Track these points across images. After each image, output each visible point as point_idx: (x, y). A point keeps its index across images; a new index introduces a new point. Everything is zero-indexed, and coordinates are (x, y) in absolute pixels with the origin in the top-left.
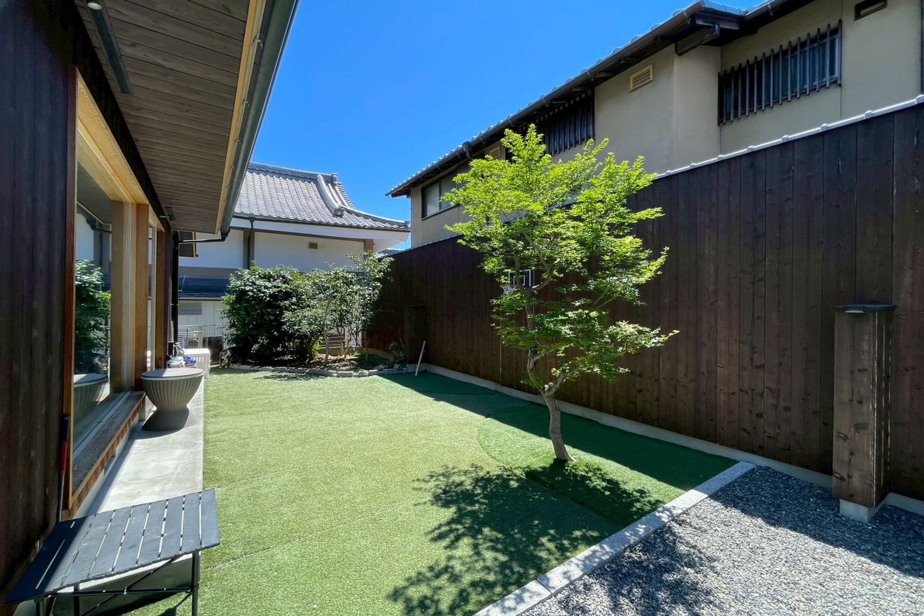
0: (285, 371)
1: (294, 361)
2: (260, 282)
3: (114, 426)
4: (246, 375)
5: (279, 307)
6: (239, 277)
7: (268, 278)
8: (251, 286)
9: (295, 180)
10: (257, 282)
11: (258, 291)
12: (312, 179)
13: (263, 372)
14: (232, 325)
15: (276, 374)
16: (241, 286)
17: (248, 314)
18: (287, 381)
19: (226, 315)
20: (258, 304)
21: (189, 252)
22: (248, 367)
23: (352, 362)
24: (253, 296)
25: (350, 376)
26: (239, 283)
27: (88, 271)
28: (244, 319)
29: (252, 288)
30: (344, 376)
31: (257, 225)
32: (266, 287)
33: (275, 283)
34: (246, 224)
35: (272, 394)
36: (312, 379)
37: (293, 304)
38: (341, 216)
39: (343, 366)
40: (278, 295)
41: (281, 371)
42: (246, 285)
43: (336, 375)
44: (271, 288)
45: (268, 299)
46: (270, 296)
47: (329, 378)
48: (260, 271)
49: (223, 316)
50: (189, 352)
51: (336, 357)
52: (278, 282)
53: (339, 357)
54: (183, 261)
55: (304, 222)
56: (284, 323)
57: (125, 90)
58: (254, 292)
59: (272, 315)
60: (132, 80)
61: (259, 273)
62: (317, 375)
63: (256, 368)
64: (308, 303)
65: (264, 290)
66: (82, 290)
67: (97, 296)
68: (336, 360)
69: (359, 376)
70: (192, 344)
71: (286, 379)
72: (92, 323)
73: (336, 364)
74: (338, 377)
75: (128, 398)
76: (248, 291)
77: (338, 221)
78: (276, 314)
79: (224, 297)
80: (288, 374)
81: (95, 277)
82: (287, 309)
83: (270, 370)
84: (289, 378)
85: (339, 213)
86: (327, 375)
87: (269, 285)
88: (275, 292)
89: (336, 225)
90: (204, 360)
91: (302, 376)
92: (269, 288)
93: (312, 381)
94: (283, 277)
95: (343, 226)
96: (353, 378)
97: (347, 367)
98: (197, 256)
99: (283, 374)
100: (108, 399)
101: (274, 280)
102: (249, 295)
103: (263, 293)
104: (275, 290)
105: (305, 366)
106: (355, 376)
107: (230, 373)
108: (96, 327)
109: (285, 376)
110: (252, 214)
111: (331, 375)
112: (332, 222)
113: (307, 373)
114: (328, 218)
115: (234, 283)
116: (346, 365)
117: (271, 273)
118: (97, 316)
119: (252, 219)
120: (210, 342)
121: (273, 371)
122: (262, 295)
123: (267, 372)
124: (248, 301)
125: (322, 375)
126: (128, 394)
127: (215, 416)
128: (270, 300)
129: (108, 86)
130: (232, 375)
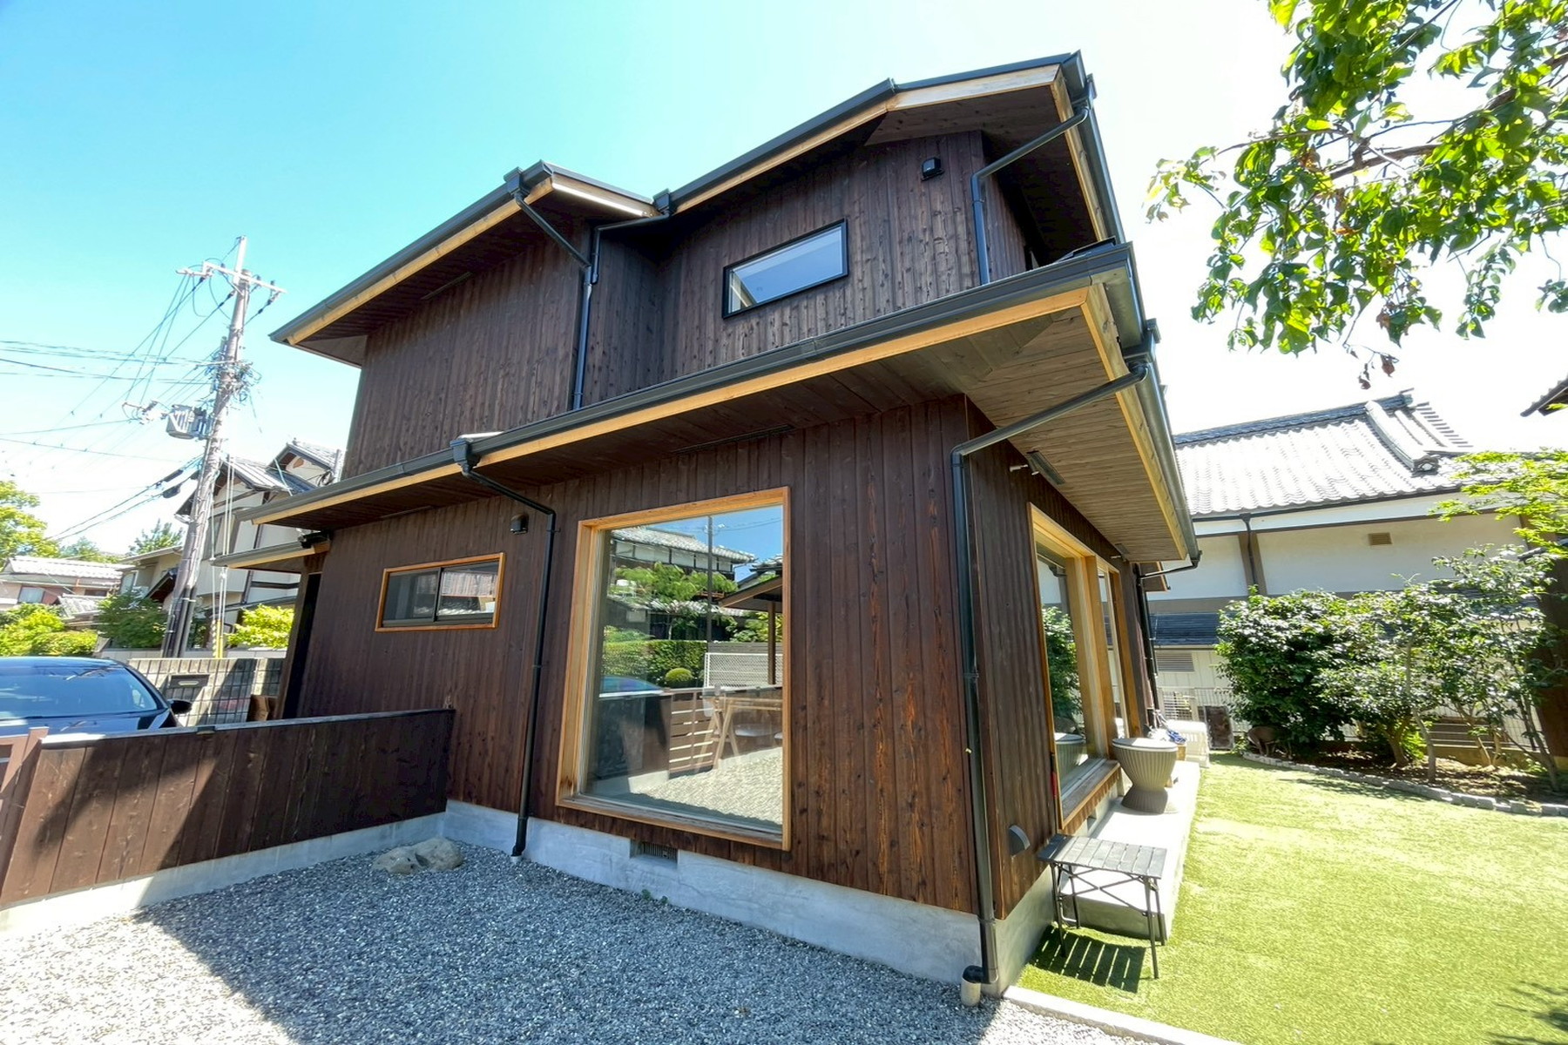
0: (1341, 777)
1: (1366, 763)
2: (1266, 621)
3: (1091, 785)
4: (1268, 773)
5: (1309, 661)
6: (1233, 615)
7: (1282, 613)
8: (1254, 627)
9: (1319, 426)
10: (1262, 622)
11: (1265, 634)
12: (1356, 413)
13: (1299, 773)
14: (1238, 690)
15: (1322, 778)
16: (1237, 627)
17: (1257, 671)
18: (1338, 794)
19: (1224, 673)
20: (1268, 656)
21: (1158, 585)
22: (1273, 761)
23: (1511, 782)
24: (1258, 644)
25: (1488, 806)
26: (1234, 623)
27: (1058, 619)
28: (1253, 681)
29: (1254, 631)
30: (1471, 804)
31: (1256, 524)
32: (1279, 629)
33: (1294, 621)
34: (1240, 526)
35: (1304, 806)
36: (1391, 799)
37: (1336, 656)
38: (1433, 472)
39: (1478, 787)
40: (1303, 641)
41: (1333, 776)
42: (1244, 627)
43: (1450, 799)
44: (1287, 629)
45: (1285, 648)
46: (1289, 642)
47: (1432, 804)
48: (1266, 603)
49: (1221, 674)
50: (1175, 725)
51: (1470, 768)
52: (1300, 619)
53: (1478, 768)
54: (1151, 596)
55: (1345, 503)
56: (1320, 690)
57: (1059, 482)
58: (1257, 637)
59: (1299, 675)
60: (1063, 476)
61: (1264, 606)
62: (1407, 793)
63: (1285, 764)
64: (1373, 653)
65: (1275, 633)
66: (1053, 640)
67: (1068, 648)
68: (1468, 773)
69: (1511, 812)
70: (1184, 714)
71: (1338, 789)
72: (1069, 679)
73: (1462, 781)
74: (1455, 803)
75: (1103, 764)
76: (1250, 636)
77: (1427, 483)
78: (1305, 673)
79: (1217, 645)
80: (1347, 782)
81: (1063, 626)
82: (1325, 665)
83: (1312, 772)
84: (1344, 789)
85: (1427, 467)
86: (1428, 796)
87: (1284, 624)
88: (1295, 637)
89: (1420, 493)
90: (1198, 738)
91: (1373, 791)
92: (1284, 632)
93: (1391, 803)
94: (1309, 609)
95: (1440, 491)
96: (1493, 813)
97: (1490, 791)
98: (1169, 588)
99: (1335, 782)
100: (1085, 763)
101: (1294, 614)
102: (1251, 642)
103: (1276, 637)
104: (1295, 632)
105: (1388, 775)
106: (1499, 809)
107: (1242, 765)
108: (1071, 684)
109: (1339, 785)
110: (1243, 509)
111: (1437, 798)
112: (1408, 490)
113: (1387, 787)
114: (1403, 481)
115: (1226, 623)
116: (1487, 786)
117: (1286, 604)
118: (1071, 671)
119: (1246, 516)
120: (1209, 714)
121: (1318, 774)
122: (1274, 641)
123: (1308, 773)
124: (1252, 652)
125: (1419, 795)
126: (1103, 761)
127: (1210, 815)
128: (1289, 651)
129: (1048, 483)
130: (1244, 769)
